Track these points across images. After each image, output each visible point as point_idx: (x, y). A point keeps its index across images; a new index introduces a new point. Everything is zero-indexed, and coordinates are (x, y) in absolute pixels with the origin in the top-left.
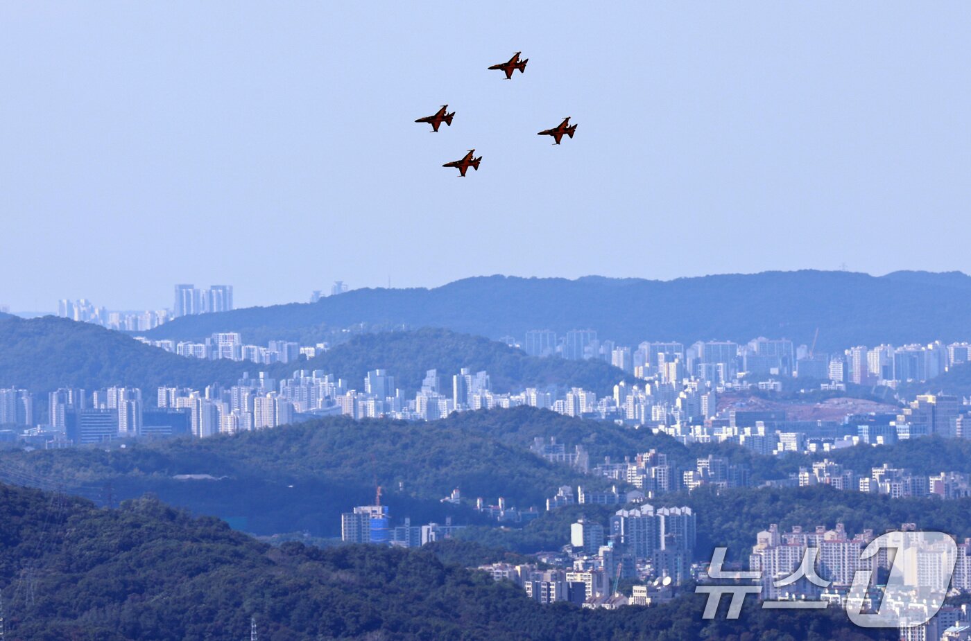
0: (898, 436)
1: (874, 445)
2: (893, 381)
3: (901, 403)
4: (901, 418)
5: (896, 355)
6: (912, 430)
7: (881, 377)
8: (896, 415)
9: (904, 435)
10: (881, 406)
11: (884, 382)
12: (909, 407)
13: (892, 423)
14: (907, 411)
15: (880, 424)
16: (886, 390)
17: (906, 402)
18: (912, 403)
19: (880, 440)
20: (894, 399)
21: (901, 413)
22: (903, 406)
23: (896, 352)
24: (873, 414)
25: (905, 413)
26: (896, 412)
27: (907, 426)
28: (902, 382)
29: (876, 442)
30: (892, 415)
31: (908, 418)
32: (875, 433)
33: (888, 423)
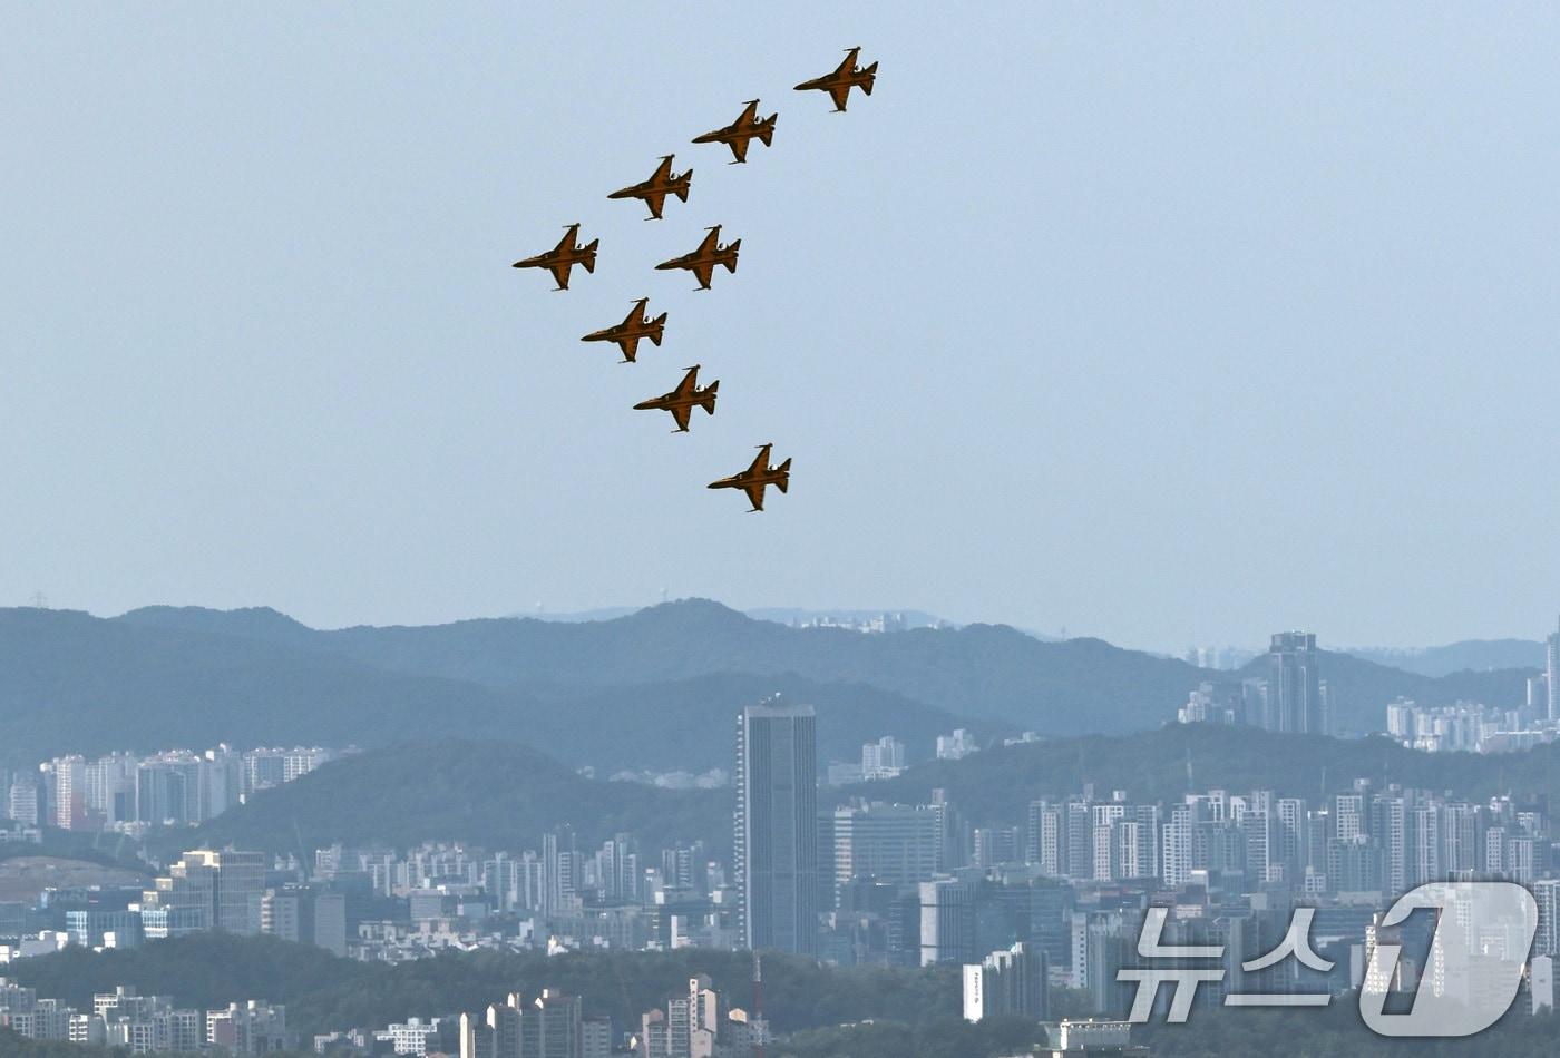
0: (144, 932)
1: (98, 949)
2: (135, 823)
3: (152, 867)
4: (150, 895)
5: (141, 771)
6: (172, 920)
7: (111, 815)
8: (141, 892)
9: (157, 931)
10: (112, 873)
11: (117, 826)
12: (167, 874)
13: (134, 907)
14: (164, 883)
15: (108, 908)
16: (122, 840)
17: (162, 866)
18: (172, 866)
19: (110, 939)
20: (137, 859)
21: (152, 887)
22: (157, 874)
23: (142, 765)
24: (97, 888)
25: (158, 888)
26: (139, 884)
27: (162, 913)
28: (154, 826)
29: (101, 942)
30: (133, 891)
31: (164, 898)
32: (99, 926)
33: (127, 909)
